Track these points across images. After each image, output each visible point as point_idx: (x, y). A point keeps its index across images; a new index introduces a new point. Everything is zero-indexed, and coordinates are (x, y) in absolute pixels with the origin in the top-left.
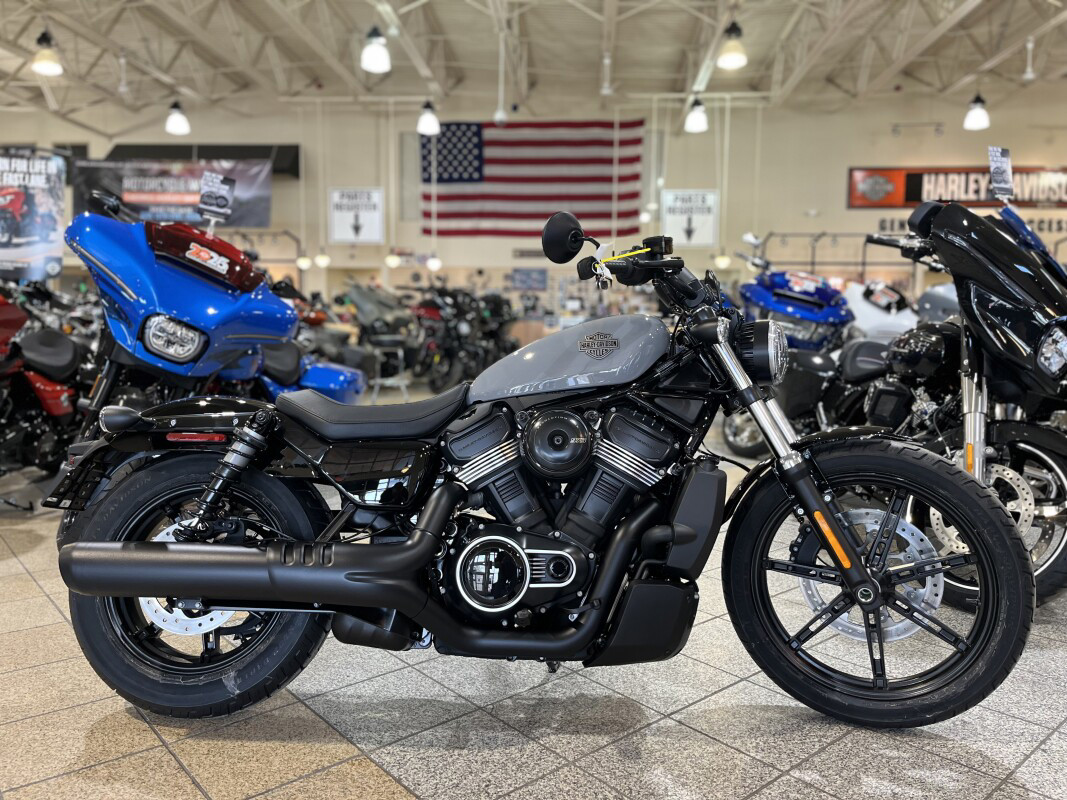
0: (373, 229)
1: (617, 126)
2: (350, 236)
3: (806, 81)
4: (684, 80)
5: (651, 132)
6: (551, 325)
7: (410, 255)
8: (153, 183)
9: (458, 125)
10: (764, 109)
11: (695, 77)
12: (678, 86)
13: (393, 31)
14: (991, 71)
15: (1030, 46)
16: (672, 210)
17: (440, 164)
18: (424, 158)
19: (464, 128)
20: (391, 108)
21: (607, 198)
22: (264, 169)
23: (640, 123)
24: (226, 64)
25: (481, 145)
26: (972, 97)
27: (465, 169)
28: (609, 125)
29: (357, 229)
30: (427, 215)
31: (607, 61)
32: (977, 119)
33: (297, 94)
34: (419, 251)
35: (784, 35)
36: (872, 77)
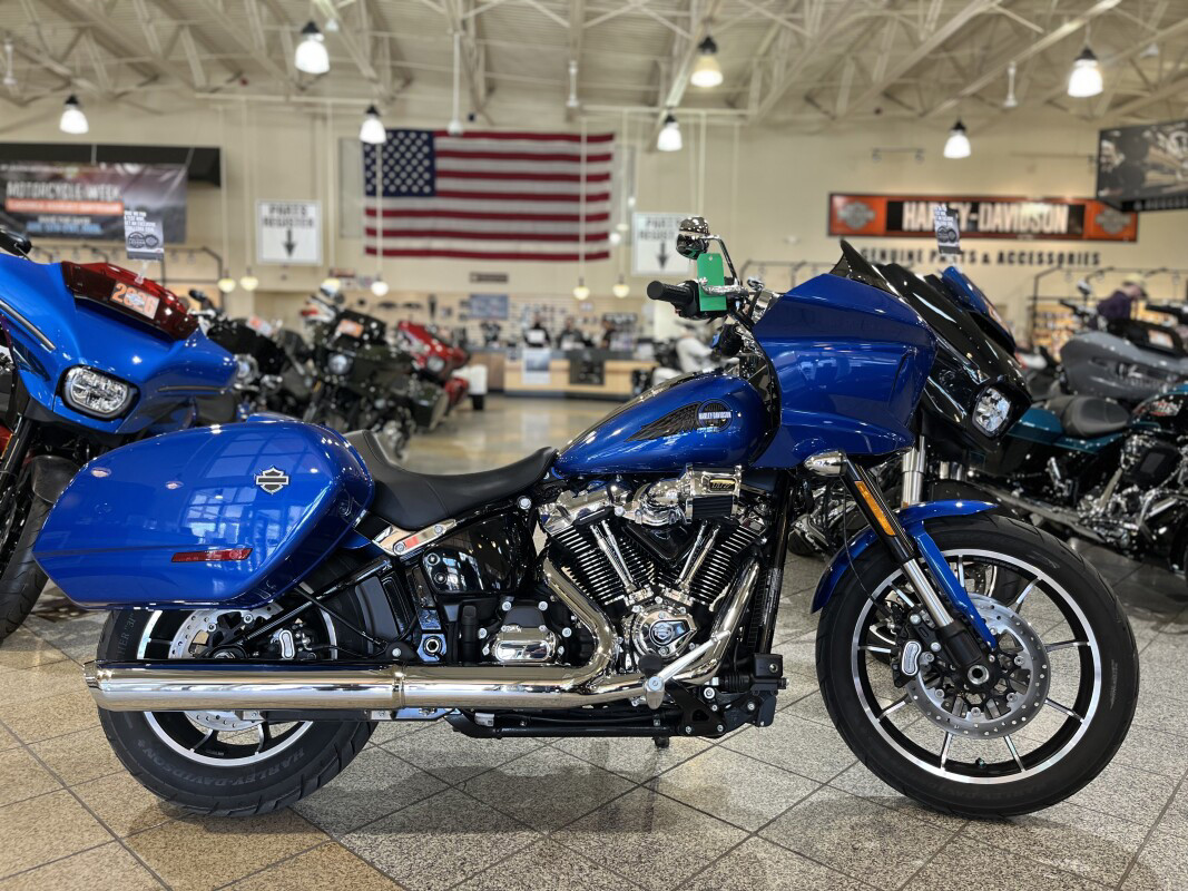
0: (309, 248)
1: (584, 139)
2: (282, 255)
3: (786, 99)
4: (657, 93)
5: (620, 148)
6: (513, 359)
7: (352, 276)
8: (42, 189)
9: (407, 132)
10: (742, 128)
11: (668, 90)
12: (651, 100)
13: (332, 26)
14: (974, 95)
15: (1012, 71)
16: (644, 235)
17: (386, 175)
18: (367, 168)
19: (413, 136)
20: (329, 111)
21: (574, 218)
22: (178, 175)
23: (608, 138)
24: (130, 54)
25: (433, 155)
26: (952, 123)
27: (415, 182)
28: (575, 138)
29: (290, 247)
30: (371, 232)
31: (573, 71)
32: (958, 146)
33: (215, 90)
34: (362, 273)
35: (762, 49)
36: (852, 98)
